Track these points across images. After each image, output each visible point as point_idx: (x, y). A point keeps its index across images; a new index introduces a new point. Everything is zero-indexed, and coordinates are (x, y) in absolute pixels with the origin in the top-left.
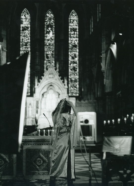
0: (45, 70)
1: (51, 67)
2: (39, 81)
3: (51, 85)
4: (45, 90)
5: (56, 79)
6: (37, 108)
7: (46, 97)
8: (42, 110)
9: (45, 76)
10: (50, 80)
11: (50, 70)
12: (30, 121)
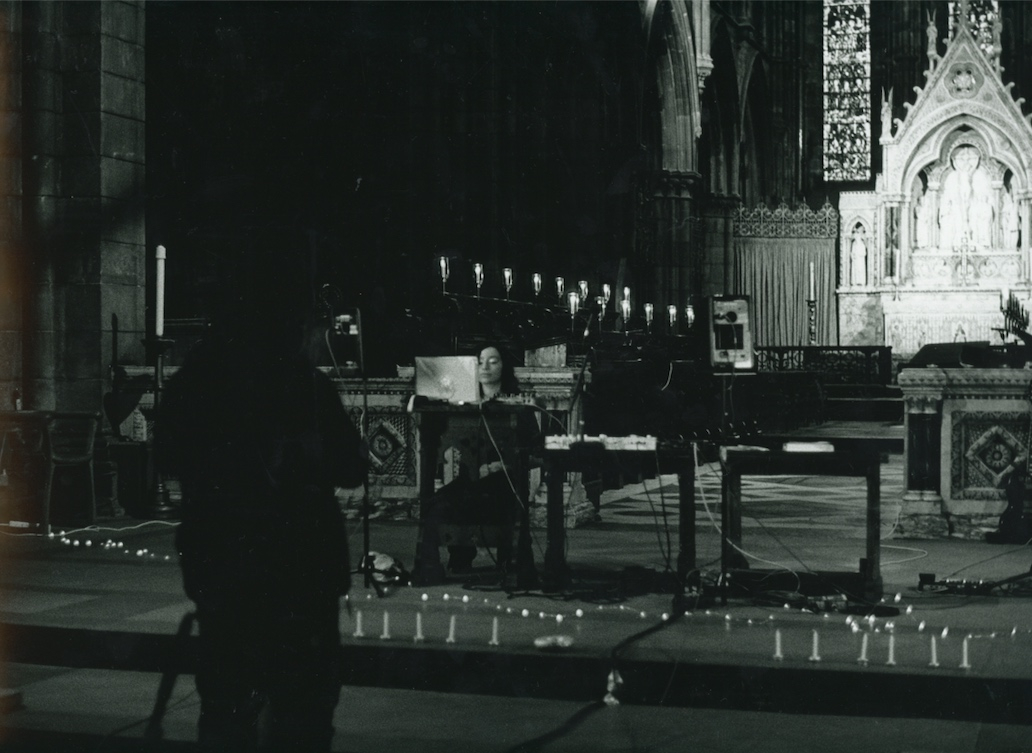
0: (932, 52)
1: (964, 37)
2: (899, 113)
3: (965, 128)
4: (931, 153)
5: (988, 98)
6: (893, 242)
7: (939, 190)
8: (917, 253)
9: (929, 84)
10: (957, 102)
11: (959, 52)
12: (856, 311)
